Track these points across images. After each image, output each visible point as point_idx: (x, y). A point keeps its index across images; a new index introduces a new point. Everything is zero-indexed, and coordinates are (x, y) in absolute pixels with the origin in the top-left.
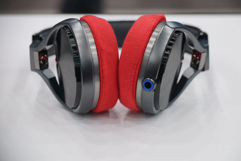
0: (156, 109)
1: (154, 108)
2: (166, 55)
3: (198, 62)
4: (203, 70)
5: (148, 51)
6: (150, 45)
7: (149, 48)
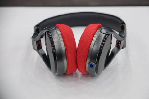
0: (97, 73)
1: (95, 73)
2: (102, 47)
3: (120, 45)
4: (123, 48)
5: (92, 45)
6: (93, 42)
7: (93, 44)
